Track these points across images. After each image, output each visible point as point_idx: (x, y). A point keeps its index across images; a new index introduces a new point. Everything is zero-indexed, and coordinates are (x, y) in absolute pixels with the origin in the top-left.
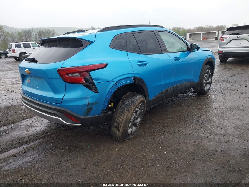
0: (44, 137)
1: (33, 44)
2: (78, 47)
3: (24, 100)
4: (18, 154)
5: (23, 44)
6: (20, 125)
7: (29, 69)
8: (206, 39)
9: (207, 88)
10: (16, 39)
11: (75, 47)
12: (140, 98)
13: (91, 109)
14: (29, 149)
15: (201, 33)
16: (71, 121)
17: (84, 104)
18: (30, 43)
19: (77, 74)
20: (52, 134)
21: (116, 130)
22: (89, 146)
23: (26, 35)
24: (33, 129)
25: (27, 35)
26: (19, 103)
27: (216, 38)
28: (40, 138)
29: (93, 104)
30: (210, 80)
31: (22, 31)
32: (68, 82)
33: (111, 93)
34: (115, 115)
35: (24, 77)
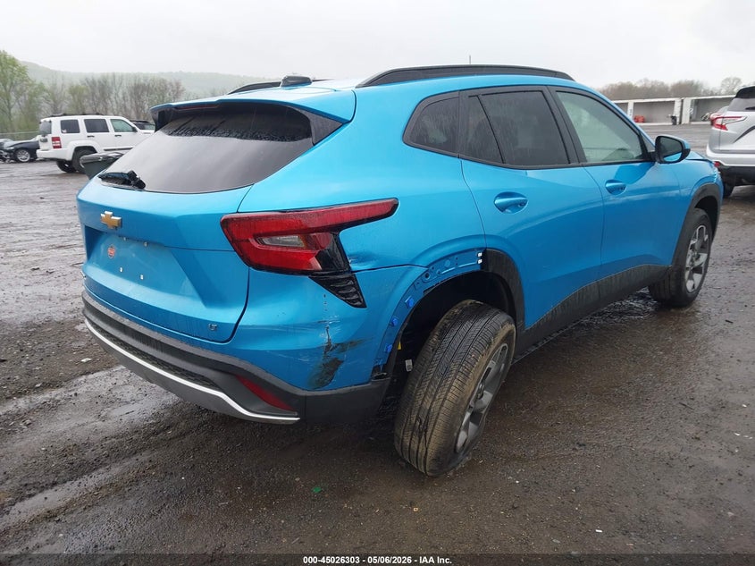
0: (157, 445)
1: (116, 123)
2: (293, 139)
3: (93, 318)
4: (67, 509)
5: (85, 120)
6: (73, 393)
7: (116, 211)
8: (643, 122)
9: (694, 287)
10: (65, 107)
11: (282, 139)
12: (500, 324)
13: (336, 363)
14: (104, 492)
15: (627, 104)
16: (264, 405)
17: (314, 346)
18: (108, 118)
19: (294, 239)
20: (183, 435)
21: (415, 439)
22: (316, 490)
23: (93, 94)
24: (118, 412)
25: (98, 94)
26: (72, 312)
27: (676, 120)
28: (143, 449)
29: (342, 347)
30: (703, 257)
31: (81, 82)
32: (259, 267)
33: (408, 306)
34: (414, 385)
35: (93, 237)
